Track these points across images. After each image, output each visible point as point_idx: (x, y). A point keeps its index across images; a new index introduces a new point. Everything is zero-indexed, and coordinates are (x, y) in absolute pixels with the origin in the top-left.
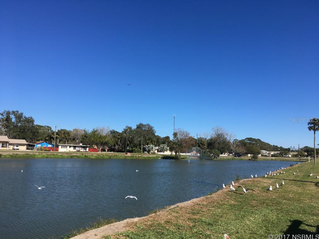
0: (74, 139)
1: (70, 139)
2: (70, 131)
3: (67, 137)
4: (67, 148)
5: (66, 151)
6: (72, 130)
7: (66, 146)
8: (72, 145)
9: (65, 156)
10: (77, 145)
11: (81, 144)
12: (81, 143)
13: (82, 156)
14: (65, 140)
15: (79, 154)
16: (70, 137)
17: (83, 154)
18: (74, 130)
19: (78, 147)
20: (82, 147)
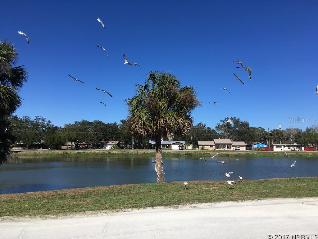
0: (288, 139)
1: (284, 139)
2: (283, 131)
3: (281, 137)
4: (281, 148)
5: (281, 150)
6: (285, 129)
7: (281, 146)
8: (286, 145)
9: (280, 155)
10: (292, 145)
11: (295, 144)
12: (295, 142)
13: (296, 155)
14: (279, 140)
15: (294, 154)
16: (284, 137)
17: (297, 154)
18: (286, 129)
19: (292, 146)
20: (296, 146)
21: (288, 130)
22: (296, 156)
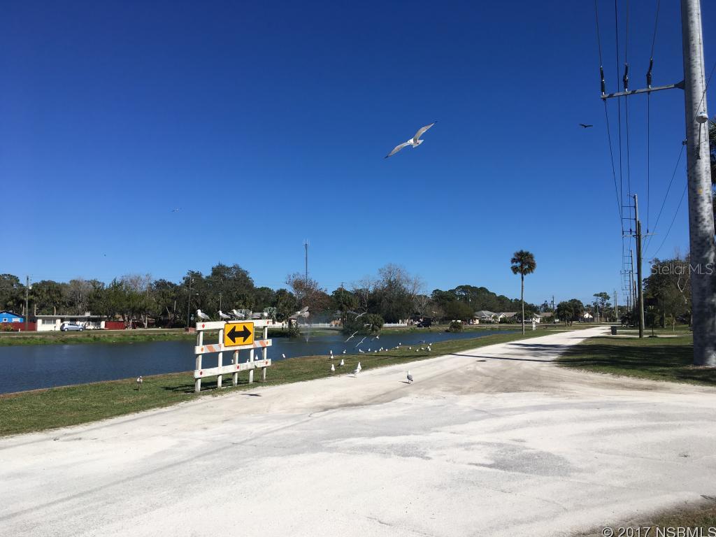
0: (72, 304)
1: (64, 303)
2: (64, 284)
3: (57, 299)
4: (55, 323)
5: (53, 329)
6: (67, 282)
7: (54, 320)
8: (67, 316)
9: (50, 339)
10: (80, 316)
11: (88, 314)
12: (88, 310)
13: (86, 338)
14: (52, 305)
15: (81, 335)
16: (63, 299)
17: (89, 336)
18: (71, 282)
19: (81, 320)
20: (89, 319)
21: (76, 283)
22: (87, 341)
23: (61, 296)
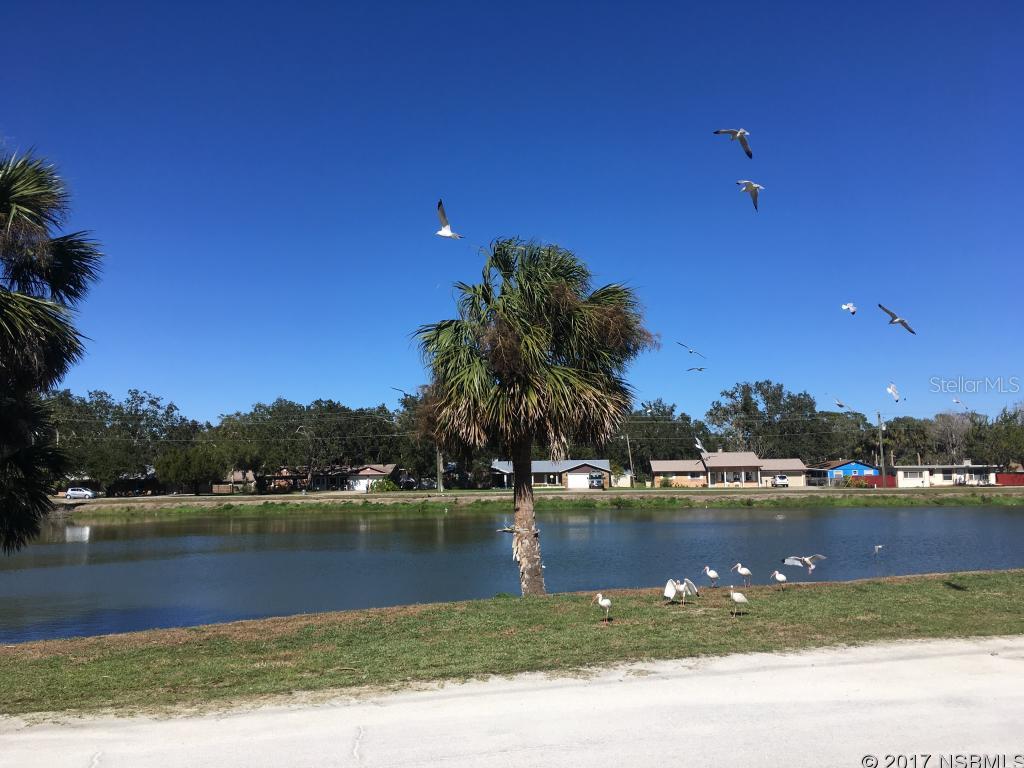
0: (942, 448)
1: (930, 448)
2: (926, 421)
3: (919, 443)
4: (921, 476)
5: (921, 485)
6: (931, 417)
7: (920, 473)
8: (937, 466)
9: (919, 500)
10: (955, 466)
11: (967, 463)
12: (968, 457)
13: (971, 499)
14: (913, 451)
15: (962, 494)
16: (929, 442)
17: (973, 495)
18: (937, 416)
19: (958, 471)
20: (969, 471)
21: (943, 417)
22: (972, 502)
23: (925, 437)
